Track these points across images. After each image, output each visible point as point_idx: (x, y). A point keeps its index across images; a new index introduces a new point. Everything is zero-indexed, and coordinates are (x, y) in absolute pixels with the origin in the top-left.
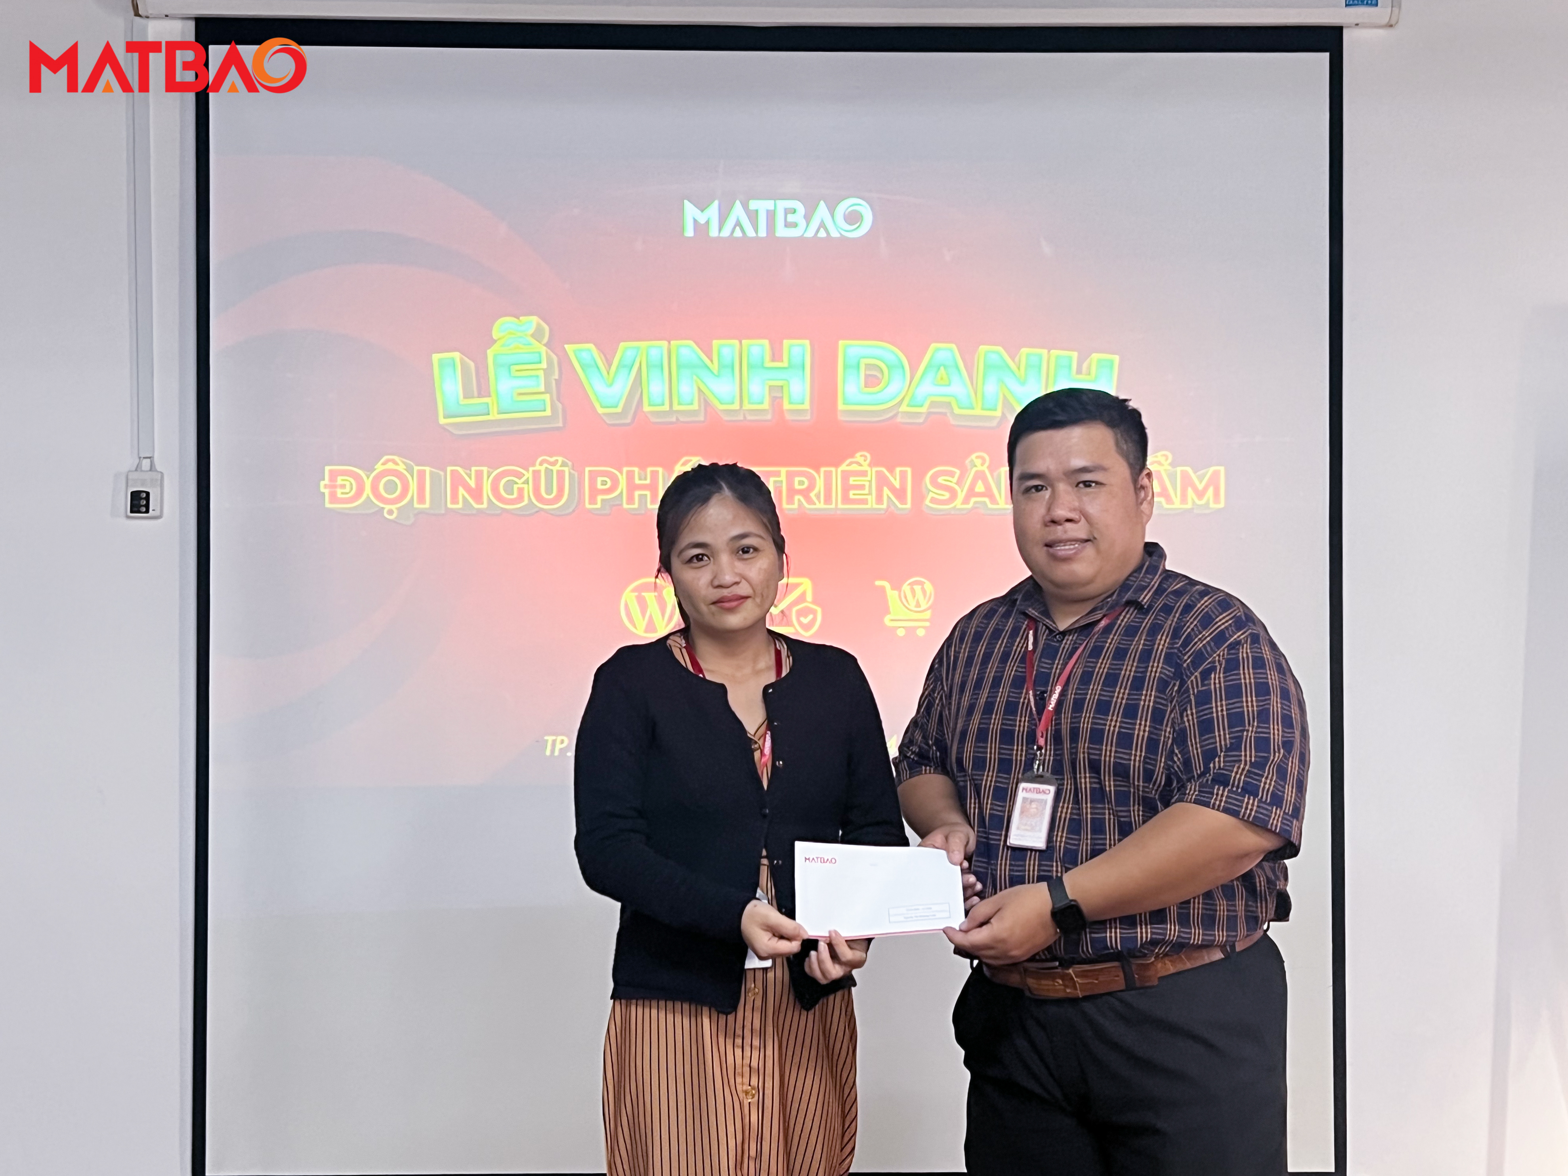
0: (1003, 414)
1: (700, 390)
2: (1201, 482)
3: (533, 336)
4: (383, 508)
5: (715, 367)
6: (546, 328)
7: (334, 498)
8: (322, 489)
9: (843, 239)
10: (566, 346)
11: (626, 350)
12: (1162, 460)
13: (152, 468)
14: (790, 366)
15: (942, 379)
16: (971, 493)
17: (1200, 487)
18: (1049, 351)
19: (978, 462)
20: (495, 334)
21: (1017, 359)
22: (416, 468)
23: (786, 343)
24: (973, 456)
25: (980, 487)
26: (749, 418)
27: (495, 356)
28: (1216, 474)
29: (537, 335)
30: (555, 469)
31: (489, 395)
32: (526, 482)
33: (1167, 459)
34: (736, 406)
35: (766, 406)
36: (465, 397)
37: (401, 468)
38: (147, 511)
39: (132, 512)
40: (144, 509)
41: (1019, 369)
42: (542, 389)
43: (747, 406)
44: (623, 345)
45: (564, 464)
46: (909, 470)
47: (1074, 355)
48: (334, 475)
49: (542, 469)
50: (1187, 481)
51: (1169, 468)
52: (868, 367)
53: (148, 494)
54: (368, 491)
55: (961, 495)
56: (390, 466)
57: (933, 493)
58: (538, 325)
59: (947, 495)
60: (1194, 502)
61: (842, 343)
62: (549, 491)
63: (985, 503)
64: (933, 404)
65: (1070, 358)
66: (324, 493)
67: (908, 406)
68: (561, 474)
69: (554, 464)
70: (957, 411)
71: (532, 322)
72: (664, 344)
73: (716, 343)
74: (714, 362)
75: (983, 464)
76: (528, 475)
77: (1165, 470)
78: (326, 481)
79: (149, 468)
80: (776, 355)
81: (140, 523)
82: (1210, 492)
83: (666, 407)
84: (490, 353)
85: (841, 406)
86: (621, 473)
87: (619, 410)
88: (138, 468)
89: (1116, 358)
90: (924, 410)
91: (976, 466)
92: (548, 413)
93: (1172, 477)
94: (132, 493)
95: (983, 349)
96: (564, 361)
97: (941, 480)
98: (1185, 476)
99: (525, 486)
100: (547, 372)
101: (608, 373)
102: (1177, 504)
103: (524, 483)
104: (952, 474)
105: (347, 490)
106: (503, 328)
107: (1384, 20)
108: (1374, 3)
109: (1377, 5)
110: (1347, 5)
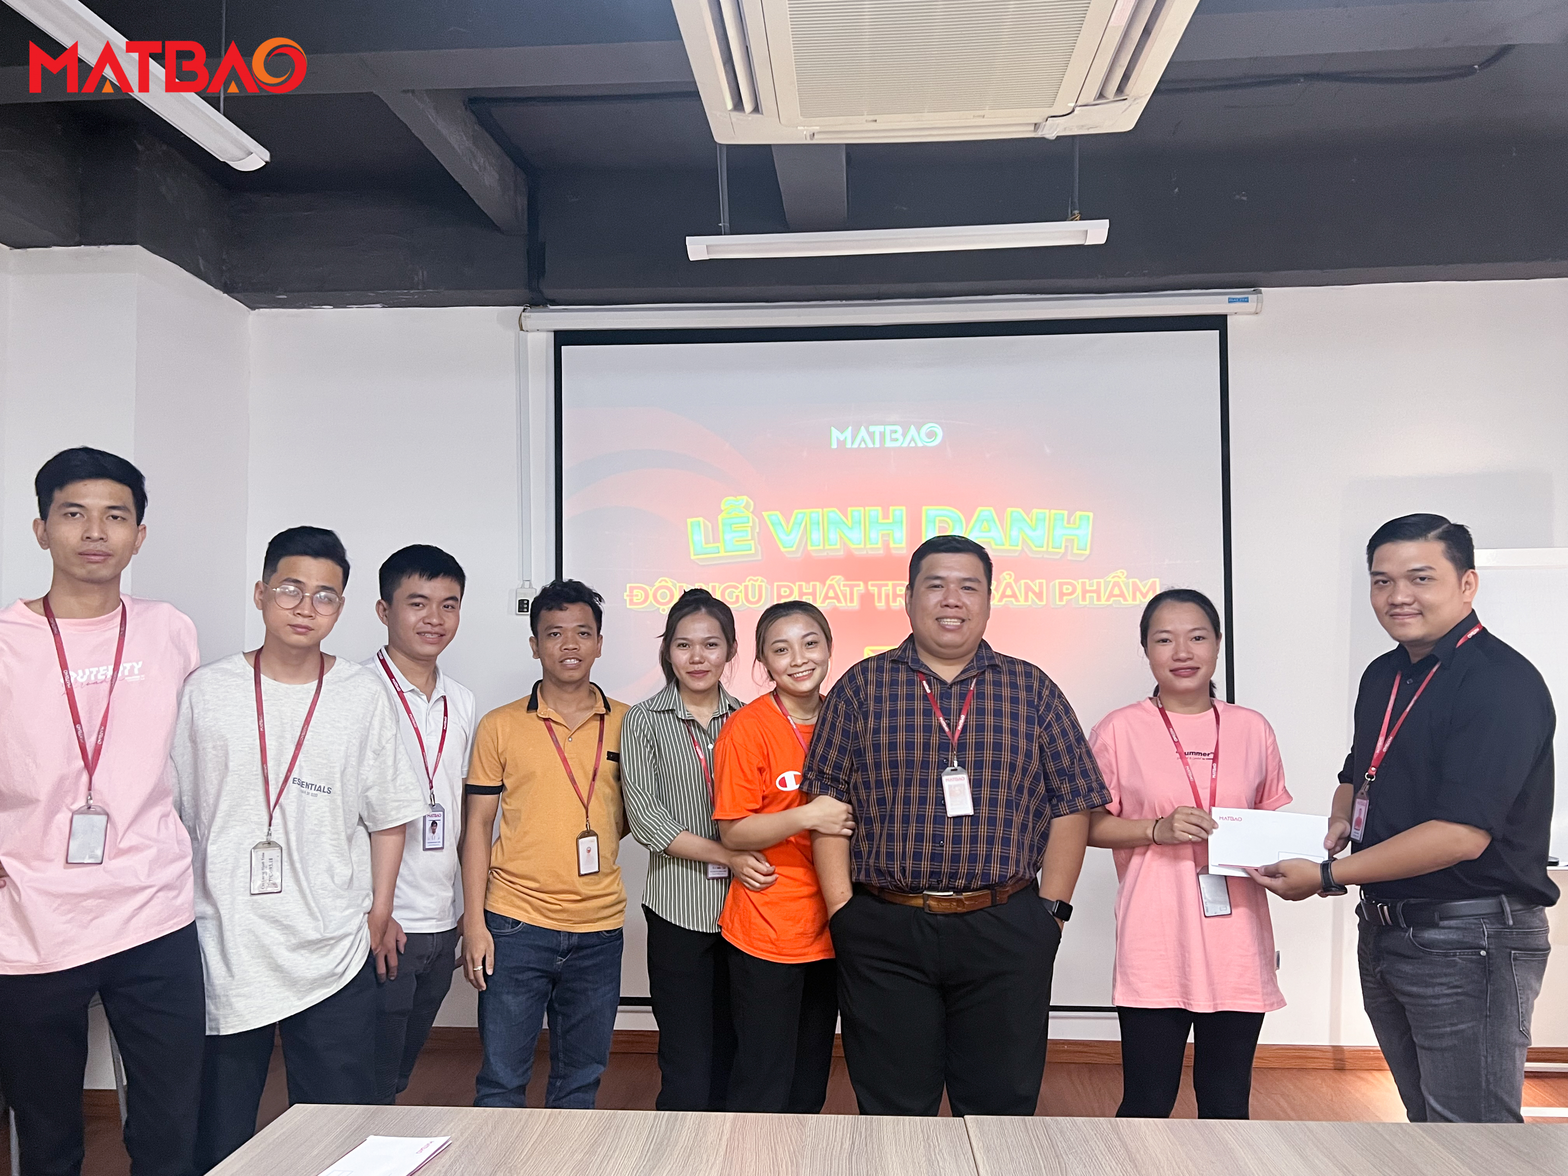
0: (1023, 549)
1: (841, 538)
2: (1144, 588)
3: (745, 507)
4: (659, 608)
5: (849, 523)
6: (752, 503)
7: (631, 601)
8: (625, 597)
9: (924, 447)
10: (763, 513)
11: (798, 514)
12: (1120, 575)
13: (530, 586)
14: (894, 522)
15: (985, 528)
16: (1004, 595)
17: (1144, 591)
18: (1050, 511)
19: (1007, 577)
20: (723, 507)
21: (1030, 516)
22: (678, 585)
23: (891, 508)
24: (1004, 574)
25: (1009, 592)
26: (870, 552)
27: (723, 519)
28: (1154, 582)
29: (747, 507)
30: (757, 584)
31: (719, 541)
32: (741, 592)
33: (1123, 575)
34: (862, 546)
35: (880, 545)
36: (706, 543)
37: (670, 585)
39: (519, 612)
41: (1031, 521)
42: (750, 538)
43: (868, 546)
44: (796, 511)
45: (762, 581)
47: (1066, 513)
48: (631, 589)
49: (750, 584)
50: (1136, 588)
51: (1125, 579)
52: (940, 521)
54: (651, 598)
56: (663, 583)
58: (747, 502)
61: (924, 508)
62: (754, 597)
63: (1012, 601)
65: (1063, 515)
66: (626, 600)
68: (760, 587)
69: (757, 580)
71: (744, 499)
72: (820, 510)
73: (850, 509)
74: (849, 520)
75: (1010, 578)
76: (742, 588)
77: (1123, 581)
78: (628, 593)
79: (528, 587)
80: (886, 516)
83: (821, 547)
84: (720, 517)
86: (795, 585)
87: (794, 549)
88: (523, 587)
89: (1091, 514)
91: (1006, 579)
92: (753, 551)
93: (1127, 585)
94: (519, 601)
95: (1009, 510)
96: (762, 520)
98: (1135, 584)
99: (740, 594)
100: (753, 528)
101: (788, 528)
102: (1130, 601)
103: (739, 592)
105: (639, 597)
106: (727, 503)
107: (1253, 310)
108: (1246, 300)
109: (1248, 301)
110: (1229, 302)
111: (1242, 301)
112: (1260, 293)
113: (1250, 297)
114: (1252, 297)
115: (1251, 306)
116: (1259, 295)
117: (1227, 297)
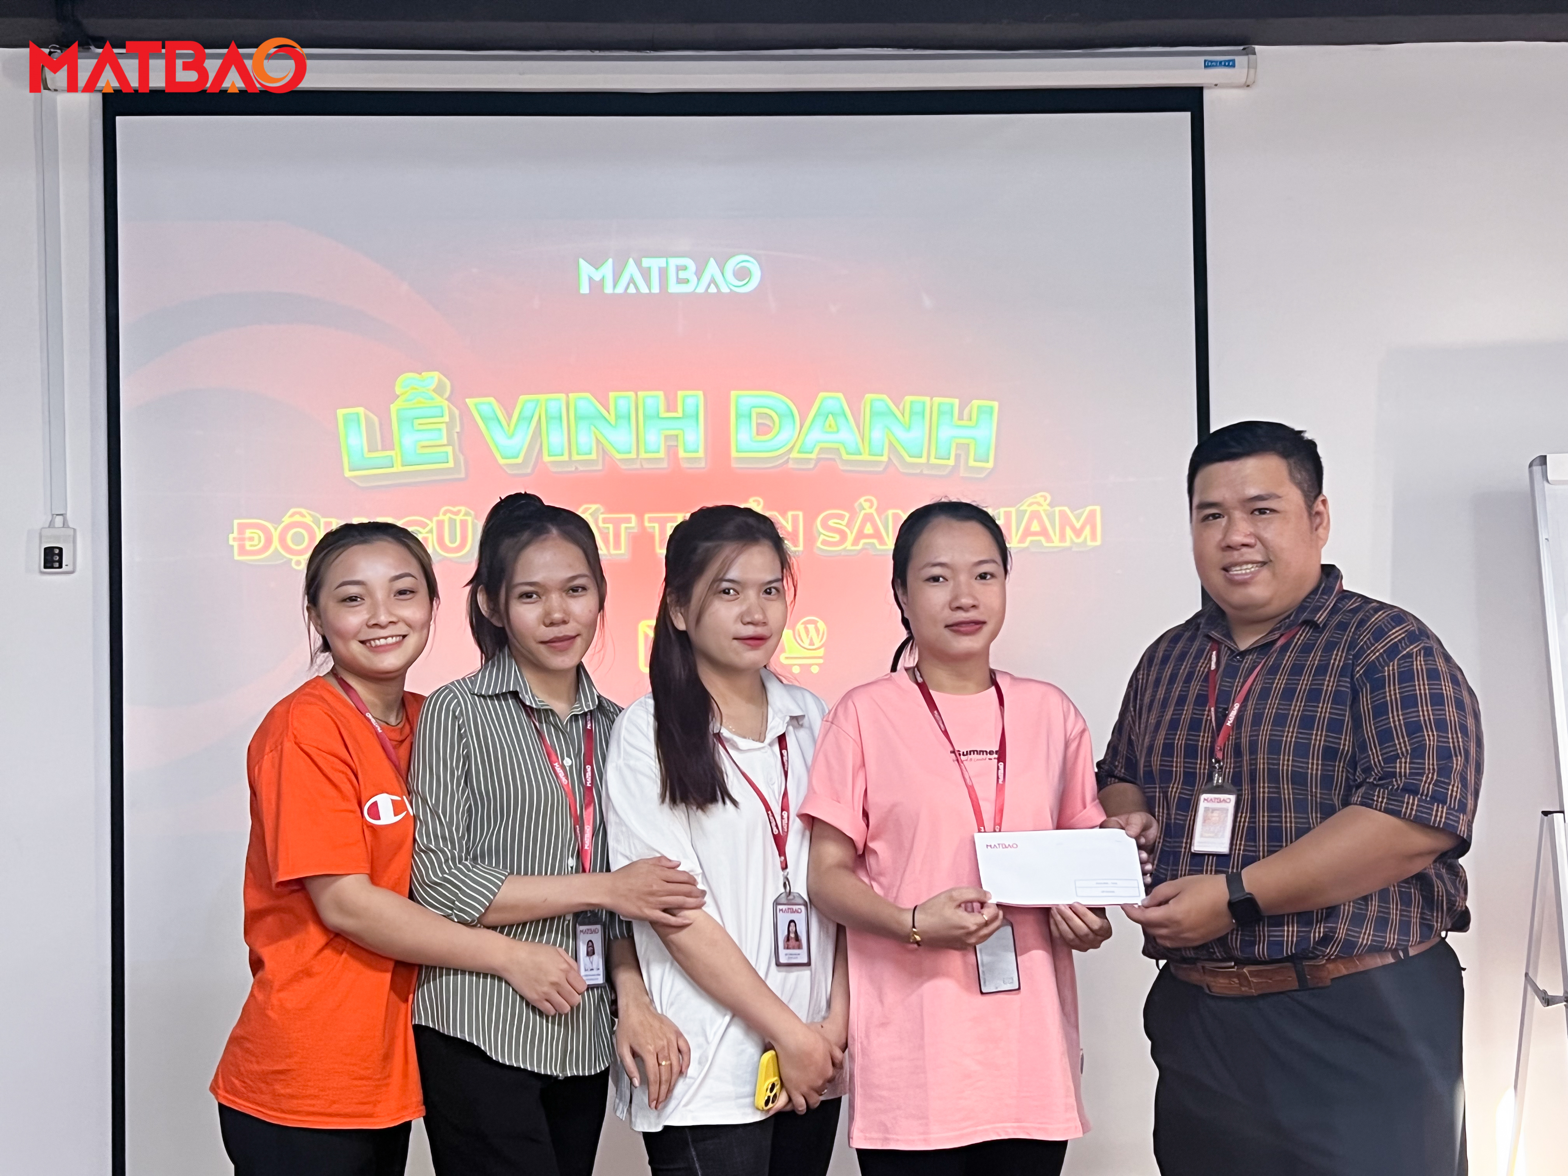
0: (889, 458)
1: (598, 441)
2: (1078, 519)
3: (434, 390)
4: (292, 559)
5: (612, 418)
6: (448, 384)
7: (242, 550)
8: (231, 542)
10: (468, 401)
11: (525, 402)
12: (1041, 500)
13: (65, 524)
14: (685, 416)
15: (830, 426)
16: (860, 535)
17: (1078, 525)
18: (932, 399)
19: (866, 505)
20: (398, 390)
21: (901, 407)
22: (323, 520)
23: (681, 394)
24: (862, 500)
25: (869, 529)
26: (646, 466)
27: (398, 410)
28: (1092, 514)
29: (439, 390)
30: (458, 518)
31: (392, 448)
32: (431, 531)
33: (1045, 500)
34: (633, 455)
35: (662, 454)
36: (370, 451)
37: (308, 520)
38: (60, 567)
39: (45, 567)
40: (57, 565)
41: (903, 415)
42: (445, 442)
43: (643, 455)
44: (523, 398)
45: (466, 514)
46: (800, 514)
47: (956, 402)
48: (242, 528)
49: (446, 518)
50: (1065, 521)
51: (1048, 508)
52: (759, 415)
53: (61, 549)
54: (276, 543)
55: (851, 537)
56: (297, 518)
57: (824, 535)
58: (440, 380)
59: (837, 537)
60: (1071, 539)
61: (734, 394)
62: (453, 540)
63: (873, 544)
64: (822, 450)
65: (952, 406)
66: (232, 546)
67: (799, 452)
68: (464, 524)
69: (457, 513)
70: (845, 457)
71: (433, 377)
72: (562, 396)
73: (612, 395)
74: (611, 412)
75: (871, 507)
76: (432, 525)
77: (1045, 510)
78: (235, 534)
79: (61, 525)
80: (671, 406)
81: (53, 578)
82: (1087, 531)
83: (565, 458)
84: (393, 408)
85: (734, 454)
87: (519, 460)
88: (51, 525)
89: (995, 404)
90: (813, 456)
91: (864, 509)
92: (451, 464)
93: (1051, 517)
94: (45, 549)
95: (869, 397)
96: (465, 412)
97: (831, 523)
98: (1063, 514)
99: (429, 535)
100: (450, 426)
101: (509, 425)
102: (1056, 543)
103: (427, 533)
104: (841, 517)
105: (256, 542)
106: (405, 383)
107: (1243, 80)
108: (1231, 64)
109: (1234, 66)
110: (1206, 67)
111: (1225, 65)
112: (1254, 53)
113: (1239, 59)
114: (1241, 60)
115: (1239, 73)
116: (1252, 57)
117: (1201, 59)
